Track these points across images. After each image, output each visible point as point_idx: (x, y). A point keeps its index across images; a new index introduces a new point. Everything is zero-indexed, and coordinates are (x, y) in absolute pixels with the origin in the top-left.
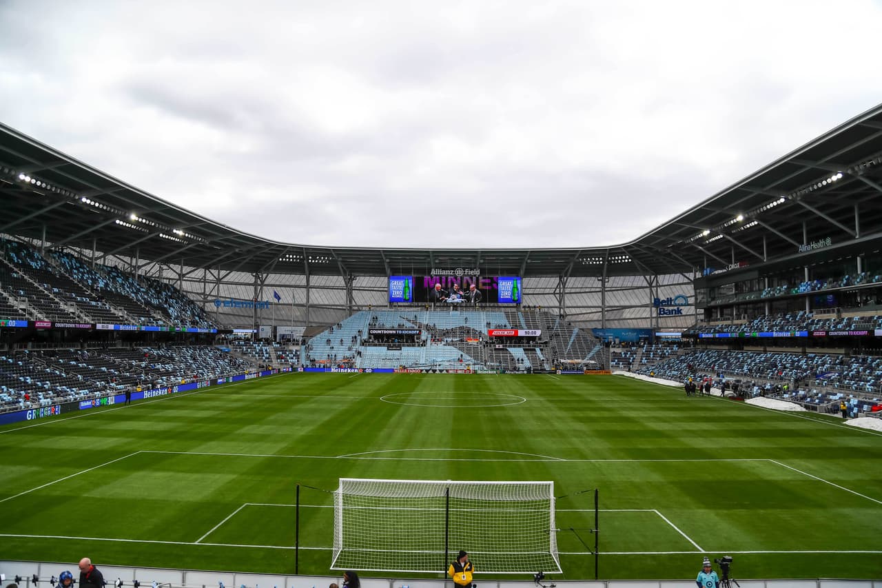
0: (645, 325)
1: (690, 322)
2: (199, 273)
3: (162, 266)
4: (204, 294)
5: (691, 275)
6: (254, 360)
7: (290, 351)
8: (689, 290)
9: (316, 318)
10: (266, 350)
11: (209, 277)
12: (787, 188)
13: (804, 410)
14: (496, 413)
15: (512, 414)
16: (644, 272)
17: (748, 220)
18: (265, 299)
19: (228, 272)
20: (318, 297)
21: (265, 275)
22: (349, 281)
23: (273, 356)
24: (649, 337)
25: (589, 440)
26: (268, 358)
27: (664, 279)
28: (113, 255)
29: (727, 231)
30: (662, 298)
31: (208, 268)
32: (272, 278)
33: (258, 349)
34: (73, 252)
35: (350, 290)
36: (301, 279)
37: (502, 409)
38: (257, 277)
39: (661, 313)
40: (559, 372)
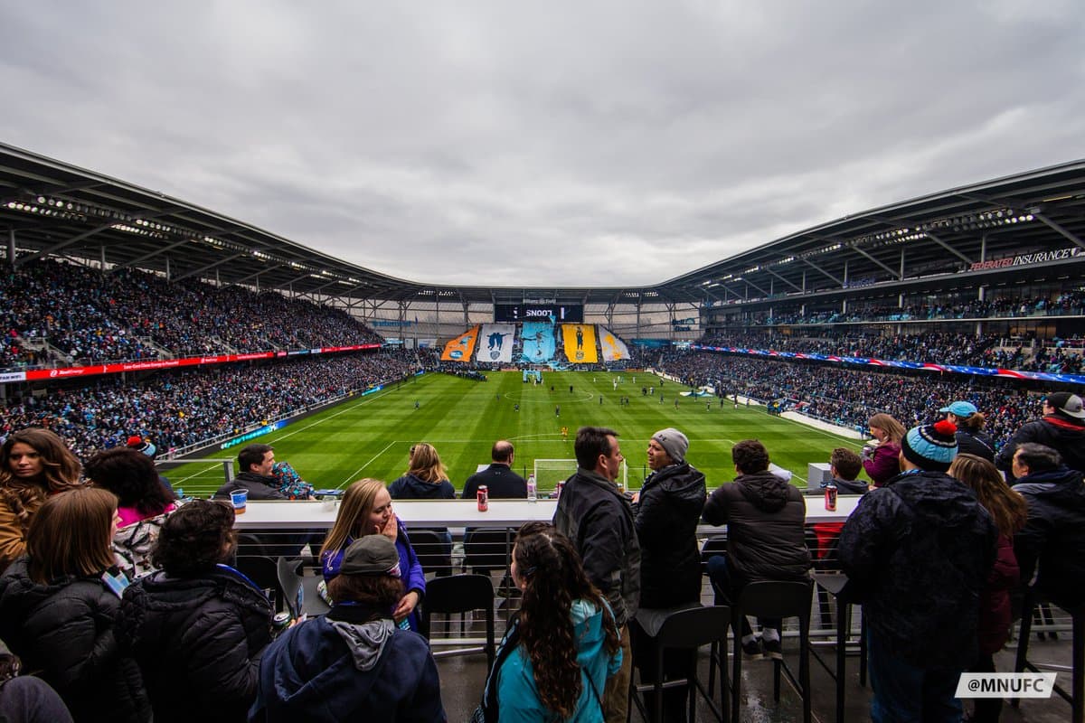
0: (666, 337)
1: (697, 336)
2: (361, 303)
3: (335, 299)
4: (365, 317)
5: (698, 305)
8: (696, 314)
9: (444, 332)
11: (367, 305)
12: (760, 262)
13: (759, 404)
14: (579, 407)
15: (587, 407)
16: (665, 301)
17: (734, 277)
18: (408, 319)
19: (382, 301)
20: (444, 317)
21: (408, 303)
22: (466, 307)
24: (667, 346)
25: (634, 426)
26: (415, 362)
27: (680, 306)
29: (722, 282)
30: (678, 319)
32: (414, 305)
33: (406, 356)
35: (466, 311)
36: (432, 305)
37: (580, 403)
38: (401, 304)
39: (677, 330)
40: (609, 370)
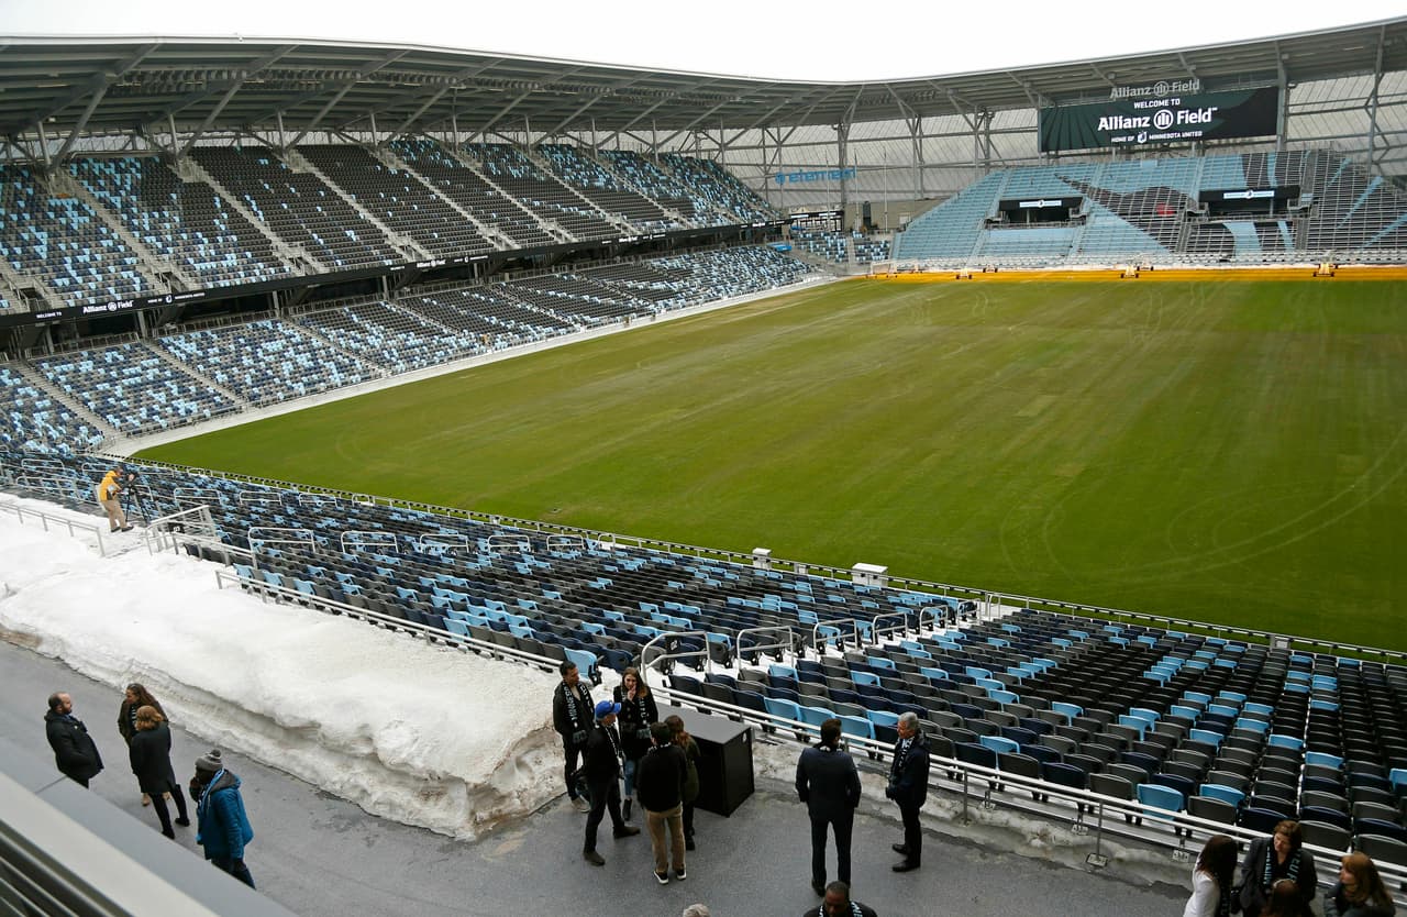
2: (754, 136)
3: (698, 135)
4: (764, 164)
6: (823, 259)
7: (877, 243)
10: (842, 245)
11: (769, 141)
19: (791, 128)
23: (851, 253)
26: (843, 256)
28: (625, 132)
31: (764, 126)
33: (831, 242)
34: (571, 141)
38: (839, 130)
